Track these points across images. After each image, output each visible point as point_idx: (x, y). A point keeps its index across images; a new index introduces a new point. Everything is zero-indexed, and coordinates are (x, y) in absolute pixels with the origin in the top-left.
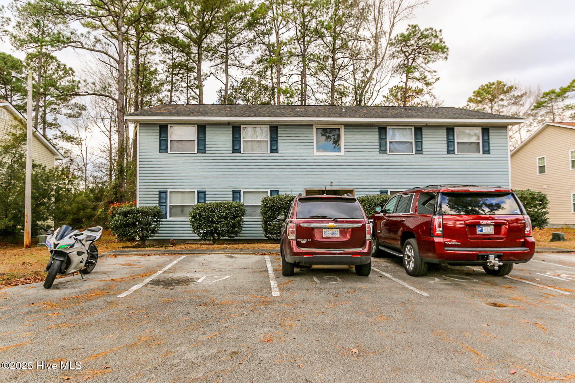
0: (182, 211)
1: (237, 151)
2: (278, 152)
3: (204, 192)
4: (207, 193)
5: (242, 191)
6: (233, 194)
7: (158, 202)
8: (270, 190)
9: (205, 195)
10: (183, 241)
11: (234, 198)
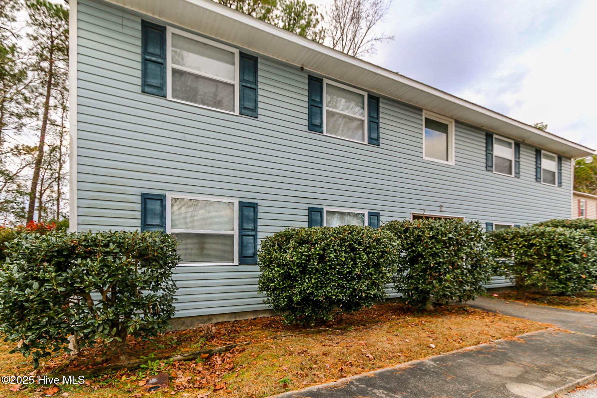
0: (202, 248)
1: (317, 129)
2: (379, 145)
3: (254, 206)
4: (260, 209)
5: (326, 209)
6: (310, 216)
7: (138, 223)
8: (367, 211)
9: (255, 213)
10: (205, 318)
11: (311, 223)
